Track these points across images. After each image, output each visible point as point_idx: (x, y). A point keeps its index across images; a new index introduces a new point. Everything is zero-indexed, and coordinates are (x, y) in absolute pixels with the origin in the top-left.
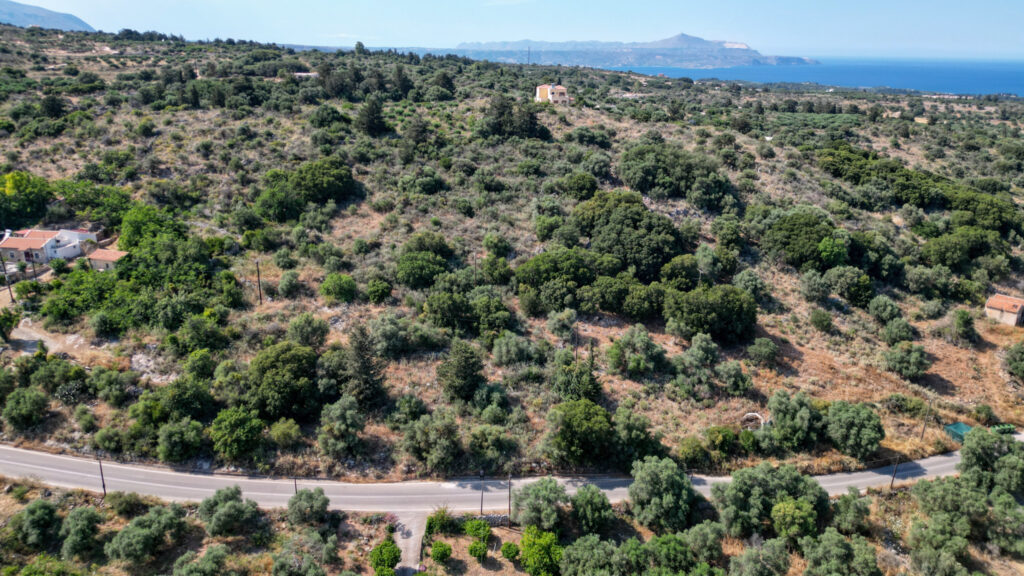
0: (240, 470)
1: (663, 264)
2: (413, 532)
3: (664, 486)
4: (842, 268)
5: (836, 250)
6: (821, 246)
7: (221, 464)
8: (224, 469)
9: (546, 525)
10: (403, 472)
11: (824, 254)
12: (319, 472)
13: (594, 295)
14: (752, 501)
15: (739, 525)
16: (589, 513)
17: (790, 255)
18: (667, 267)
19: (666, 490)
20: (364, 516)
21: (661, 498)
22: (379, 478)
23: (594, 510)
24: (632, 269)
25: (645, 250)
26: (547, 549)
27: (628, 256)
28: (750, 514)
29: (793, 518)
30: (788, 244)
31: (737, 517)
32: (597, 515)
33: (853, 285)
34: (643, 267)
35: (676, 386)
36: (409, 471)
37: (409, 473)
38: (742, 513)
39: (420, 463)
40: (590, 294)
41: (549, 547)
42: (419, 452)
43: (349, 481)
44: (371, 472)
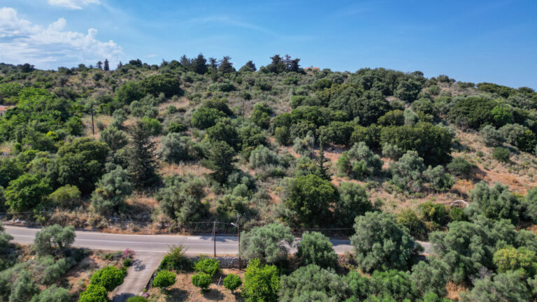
0: (23, 222)
1: (379, 116)
2: (147, 267)
3: (385, 232)
4: (511, 125)
5: (505, 113)
6: (493, 112)
7: (10, 217)
8: (12, 221)
9: (268, 259)
10: (158, 227)
11: (496, 116)
12: (87, 225)
13: (328, 130)
14: (472, 246)
15: (461, 269)
16: (312, 252)
17: (470, 120)
18: (382, 119)
19: (387, 237)
20: (107, 253)
21: (382, 244)
22: (135, 231)
23: (316, 251)
24: (357, 119)
25: (366, 107)
26: (267, 279)
27: (354, 111)
28: (472, 259)
29: (518, 262)
30: (468, 113)
31: (458, 260)
32: (320, 254)
33: (521, 135)
34: (364, 119)
35: (393, 183)
36: (163, 227)
37: (162, 229)
38: (462, 257)
39: (173, 221)
40: (326, 130)
41: (270, 276)
42: (171, 212)
43: (109, 232)
44: (130, 225)
